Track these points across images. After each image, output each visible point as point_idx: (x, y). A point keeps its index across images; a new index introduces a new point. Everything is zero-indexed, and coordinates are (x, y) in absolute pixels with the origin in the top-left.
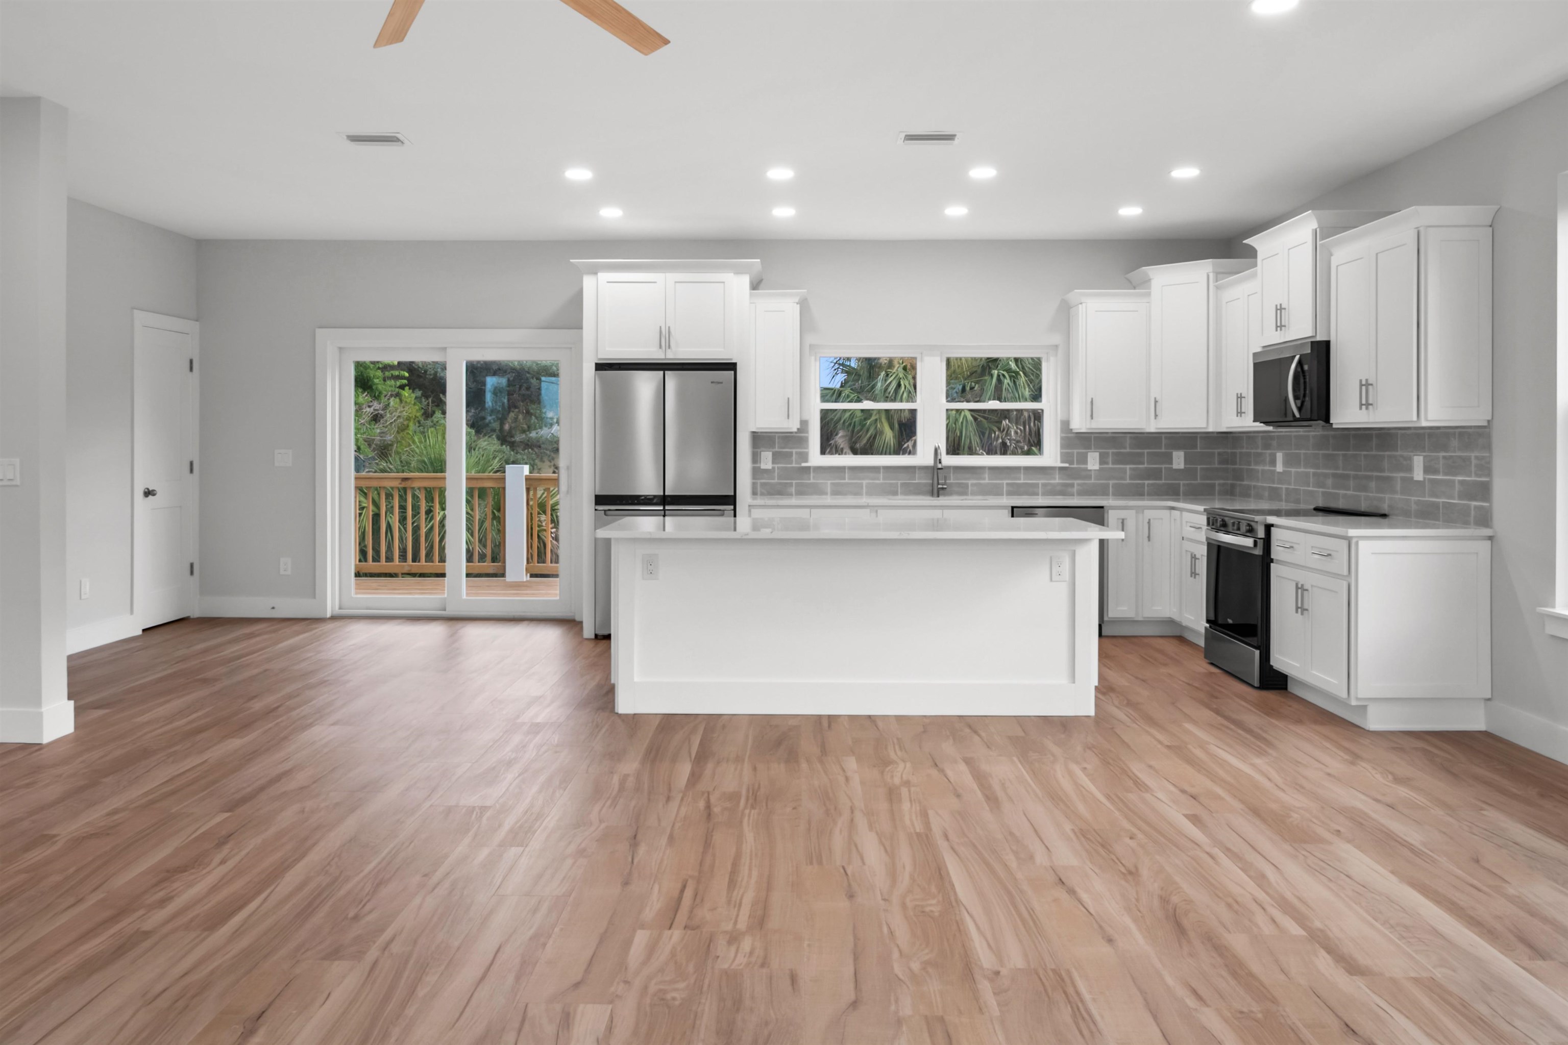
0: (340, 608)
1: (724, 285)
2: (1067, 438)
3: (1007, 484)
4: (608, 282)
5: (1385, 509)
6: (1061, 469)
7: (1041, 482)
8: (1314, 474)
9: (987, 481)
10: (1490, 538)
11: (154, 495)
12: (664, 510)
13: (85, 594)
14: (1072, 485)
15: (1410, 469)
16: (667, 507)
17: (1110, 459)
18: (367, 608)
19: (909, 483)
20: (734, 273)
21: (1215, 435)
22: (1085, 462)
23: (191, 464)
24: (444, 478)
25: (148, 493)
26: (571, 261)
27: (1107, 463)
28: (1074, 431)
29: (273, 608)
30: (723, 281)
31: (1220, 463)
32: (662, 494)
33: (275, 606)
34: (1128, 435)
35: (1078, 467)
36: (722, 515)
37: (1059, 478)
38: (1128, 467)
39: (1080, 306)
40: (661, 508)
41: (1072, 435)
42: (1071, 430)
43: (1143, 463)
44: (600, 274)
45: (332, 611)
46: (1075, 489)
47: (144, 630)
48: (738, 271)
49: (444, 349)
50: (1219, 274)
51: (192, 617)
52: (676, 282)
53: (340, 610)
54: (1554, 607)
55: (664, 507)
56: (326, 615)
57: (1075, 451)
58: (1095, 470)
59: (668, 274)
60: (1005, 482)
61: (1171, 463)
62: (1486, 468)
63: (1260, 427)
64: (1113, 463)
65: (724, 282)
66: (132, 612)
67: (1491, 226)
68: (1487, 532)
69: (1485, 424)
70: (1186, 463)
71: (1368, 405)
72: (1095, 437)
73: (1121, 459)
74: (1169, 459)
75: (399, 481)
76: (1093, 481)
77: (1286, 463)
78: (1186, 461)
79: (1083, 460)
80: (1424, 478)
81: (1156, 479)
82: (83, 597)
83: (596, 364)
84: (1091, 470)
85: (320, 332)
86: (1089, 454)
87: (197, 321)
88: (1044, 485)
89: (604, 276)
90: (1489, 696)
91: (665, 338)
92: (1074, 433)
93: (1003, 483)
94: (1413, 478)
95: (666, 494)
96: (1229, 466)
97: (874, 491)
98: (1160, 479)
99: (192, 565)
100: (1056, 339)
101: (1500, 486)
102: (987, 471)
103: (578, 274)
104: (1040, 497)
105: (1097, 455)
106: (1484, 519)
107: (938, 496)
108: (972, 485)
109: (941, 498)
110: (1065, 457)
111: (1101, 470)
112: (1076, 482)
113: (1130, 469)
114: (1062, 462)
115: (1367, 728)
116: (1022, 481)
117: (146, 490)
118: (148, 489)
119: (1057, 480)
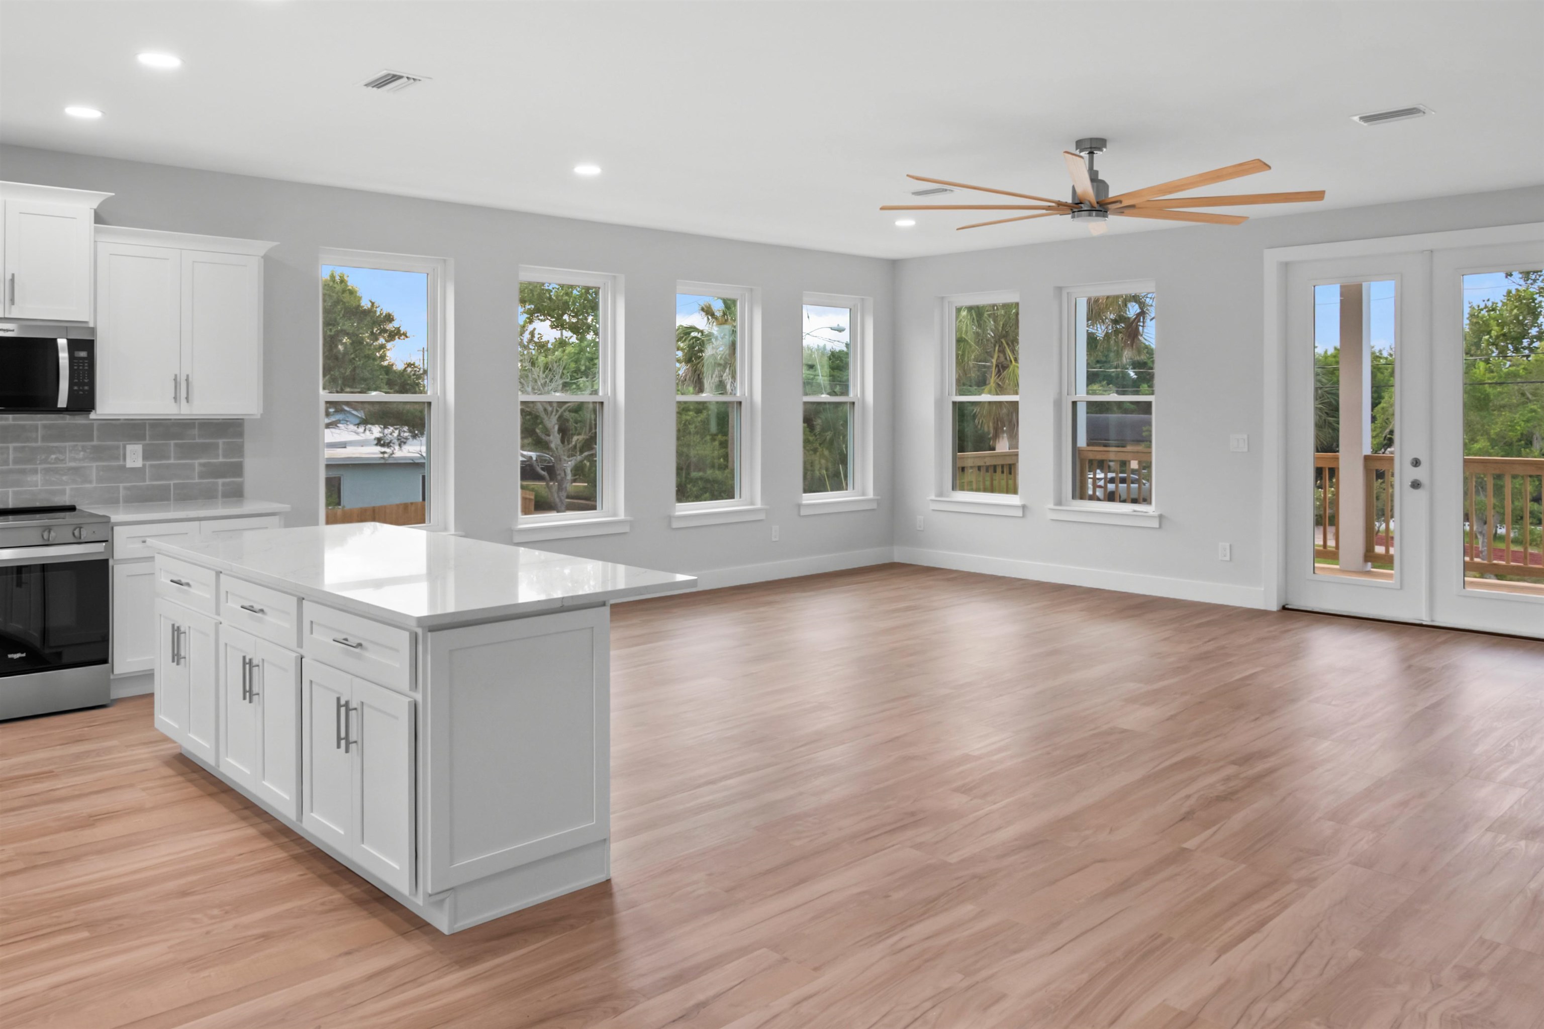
62: (239, 450)
80: (144, 465)
94: (124, 466)
101: (254, 466)
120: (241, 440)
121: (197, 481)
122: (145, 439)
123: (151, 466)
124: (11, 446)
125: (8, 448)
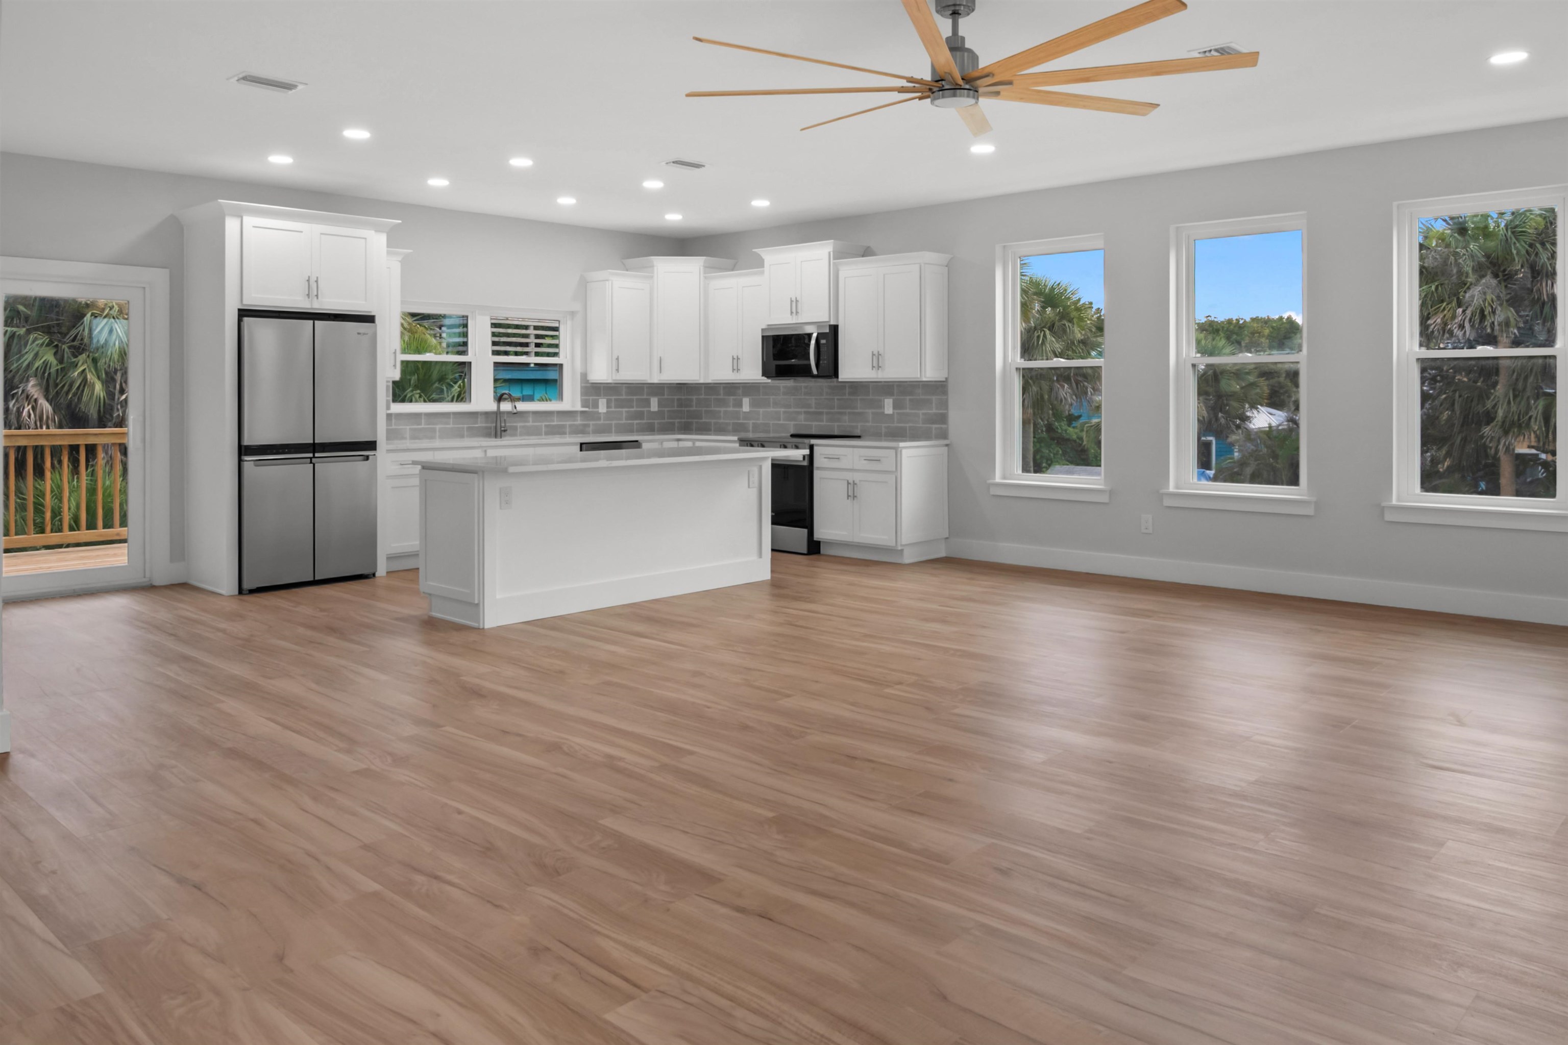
1: (366, 240)
2: (586, 387)
3: (545, 426)
5: (857, 433)
6: (582, 412)
7: (568, 423)
8: (784, 412)
9: (530, 424)
10: (947, 445)
14: (588, 425)
15: (881, 406)
16: (318, 455)
17: (613, 404)
19: (473, 427)
20: (375, 231)
21: (675, 385)
22: (597, 407)
27: (611, 407)
28: (590, 382)
30: (365, 237)
31: (678, 407)
32: (312, 441)
34: (624, 385)
35: (592, 411)
37: (581, 420)
38: (624, 410)
39: (607, 282)
40: (311, 455)
41: (589, 385)
42: (588, 381)
43: (633, 407)
44: (247, 218)
46: (591, 428)
48: (378, 229)
50: (708, 268)
52: (321, 234)
54: (995, 479)
55: (314, 455)
57: (591, 398)
58: (604, 413)
59: (312, 225)
60: (544, 424)
61: (650, 407)
62: (944, 404)
63: (765, 380)
64: (615, 407)
65: (366, 239)
67: (946, 266)
68: (946, 442)
69: (944, 380)
70: (659, 407)
71: (879, 367)
72: (604, 387)
73: (620, 404)
74: (647, 403)
76: (602, 422)
77: (752, 405)
78: (660, 405)
79: (596, 405)
80: (893, 413)
81: (641, 419)
83: (239, 310)
84: (601, 413)
86: (600, 400)
88: (570, 426)
90: (947, 536)
91: (312, 287)
92: (589, 383)
93: (542, 425)
94: (884, 412)
95: (316, 442)
96: (683, 409)
97: (445, 435)
98: (643, 419)
100: (577, 307)
101: (954, 416)
102: (531, 415)
104: (567, 435)
105: (605, 401)
106: (943, 435)
107: (501, 438)
108: (520, 427)
109: (502, 439)
110: (585, 403)
111: (607, 412)
112: (591, 423)
113: (626, 411)
114: (583, 406)
115: (904, 563)
116: (555, 423)
119: (579, 421)
120: (946, 397)
121: (921, 425)
122: (894, 396)
123: (898, 414)
124: (836, 398)
125: (834, 399)
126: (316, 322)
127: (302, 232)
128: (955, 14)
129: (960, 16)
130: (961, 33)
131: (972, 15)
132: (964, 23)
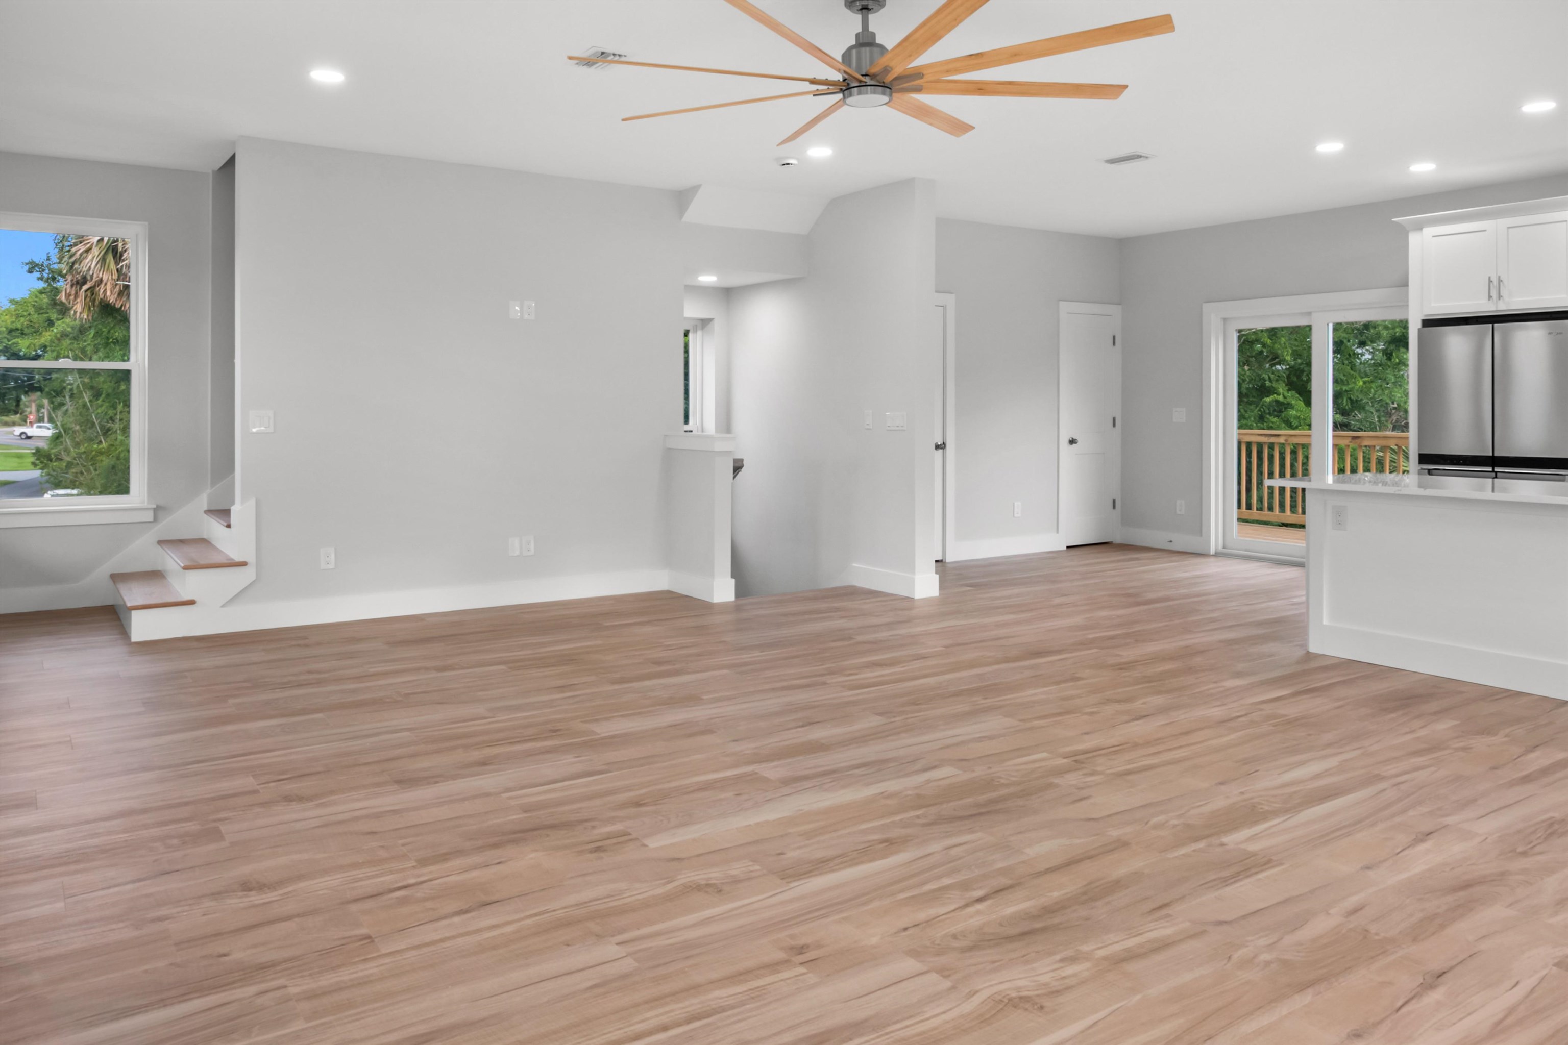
0: (1224, 547)
4: (1433, 236)
11: (1076, 443)
12: (1493, 471)
13: (1017, 513)
16: (1497, 469)
18: (1246, 550)
23: (1114, 419)
24: (1309, 436)
25: (1072, 442)
26: (1393, 220)
29: (1171, 541)
32: (1491, 455)
33: (1172, 540)
36: (1563, 480)
40: (1490, 469)
44: (1424, 230)
45: (1216, 549)
47: (1068, 547)
49: (1309, 314)
51: (1114, 542)
53: (1224, 550)
55: (1493, 469)
56: (1210, 551)
59: (1498, 220)
66: (1058, 532)
75: (1350, 439)
82: (1016, 515)
85: (1206, 307)
87: (1119, 304)
89: (1429, 231)
91: (1495, 286)
99: (1114, 501)
103: (1402, 233)
117: (1071, 439)
118: (1072, 438)
126: (1496, 325)
127: (1485, 231)
128: (865, 9)
129: (870, 12)
130: (871, 29)
131: (883, 11)
132: (875, 20)
